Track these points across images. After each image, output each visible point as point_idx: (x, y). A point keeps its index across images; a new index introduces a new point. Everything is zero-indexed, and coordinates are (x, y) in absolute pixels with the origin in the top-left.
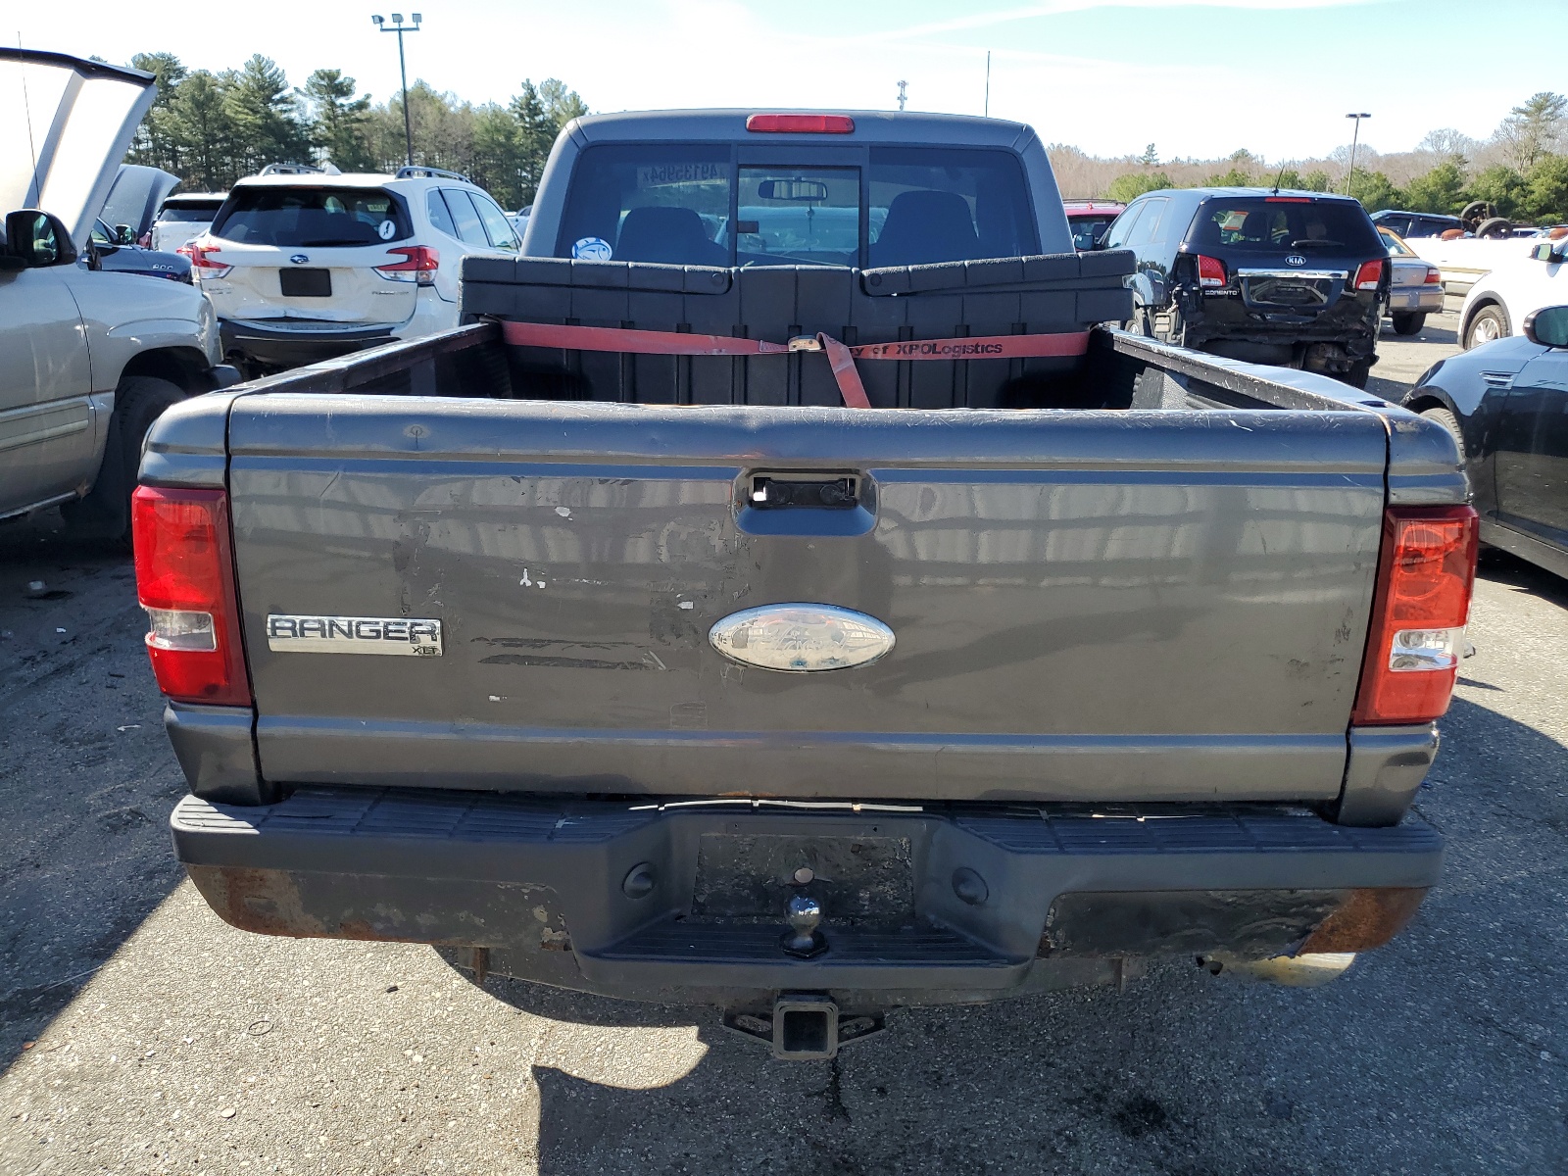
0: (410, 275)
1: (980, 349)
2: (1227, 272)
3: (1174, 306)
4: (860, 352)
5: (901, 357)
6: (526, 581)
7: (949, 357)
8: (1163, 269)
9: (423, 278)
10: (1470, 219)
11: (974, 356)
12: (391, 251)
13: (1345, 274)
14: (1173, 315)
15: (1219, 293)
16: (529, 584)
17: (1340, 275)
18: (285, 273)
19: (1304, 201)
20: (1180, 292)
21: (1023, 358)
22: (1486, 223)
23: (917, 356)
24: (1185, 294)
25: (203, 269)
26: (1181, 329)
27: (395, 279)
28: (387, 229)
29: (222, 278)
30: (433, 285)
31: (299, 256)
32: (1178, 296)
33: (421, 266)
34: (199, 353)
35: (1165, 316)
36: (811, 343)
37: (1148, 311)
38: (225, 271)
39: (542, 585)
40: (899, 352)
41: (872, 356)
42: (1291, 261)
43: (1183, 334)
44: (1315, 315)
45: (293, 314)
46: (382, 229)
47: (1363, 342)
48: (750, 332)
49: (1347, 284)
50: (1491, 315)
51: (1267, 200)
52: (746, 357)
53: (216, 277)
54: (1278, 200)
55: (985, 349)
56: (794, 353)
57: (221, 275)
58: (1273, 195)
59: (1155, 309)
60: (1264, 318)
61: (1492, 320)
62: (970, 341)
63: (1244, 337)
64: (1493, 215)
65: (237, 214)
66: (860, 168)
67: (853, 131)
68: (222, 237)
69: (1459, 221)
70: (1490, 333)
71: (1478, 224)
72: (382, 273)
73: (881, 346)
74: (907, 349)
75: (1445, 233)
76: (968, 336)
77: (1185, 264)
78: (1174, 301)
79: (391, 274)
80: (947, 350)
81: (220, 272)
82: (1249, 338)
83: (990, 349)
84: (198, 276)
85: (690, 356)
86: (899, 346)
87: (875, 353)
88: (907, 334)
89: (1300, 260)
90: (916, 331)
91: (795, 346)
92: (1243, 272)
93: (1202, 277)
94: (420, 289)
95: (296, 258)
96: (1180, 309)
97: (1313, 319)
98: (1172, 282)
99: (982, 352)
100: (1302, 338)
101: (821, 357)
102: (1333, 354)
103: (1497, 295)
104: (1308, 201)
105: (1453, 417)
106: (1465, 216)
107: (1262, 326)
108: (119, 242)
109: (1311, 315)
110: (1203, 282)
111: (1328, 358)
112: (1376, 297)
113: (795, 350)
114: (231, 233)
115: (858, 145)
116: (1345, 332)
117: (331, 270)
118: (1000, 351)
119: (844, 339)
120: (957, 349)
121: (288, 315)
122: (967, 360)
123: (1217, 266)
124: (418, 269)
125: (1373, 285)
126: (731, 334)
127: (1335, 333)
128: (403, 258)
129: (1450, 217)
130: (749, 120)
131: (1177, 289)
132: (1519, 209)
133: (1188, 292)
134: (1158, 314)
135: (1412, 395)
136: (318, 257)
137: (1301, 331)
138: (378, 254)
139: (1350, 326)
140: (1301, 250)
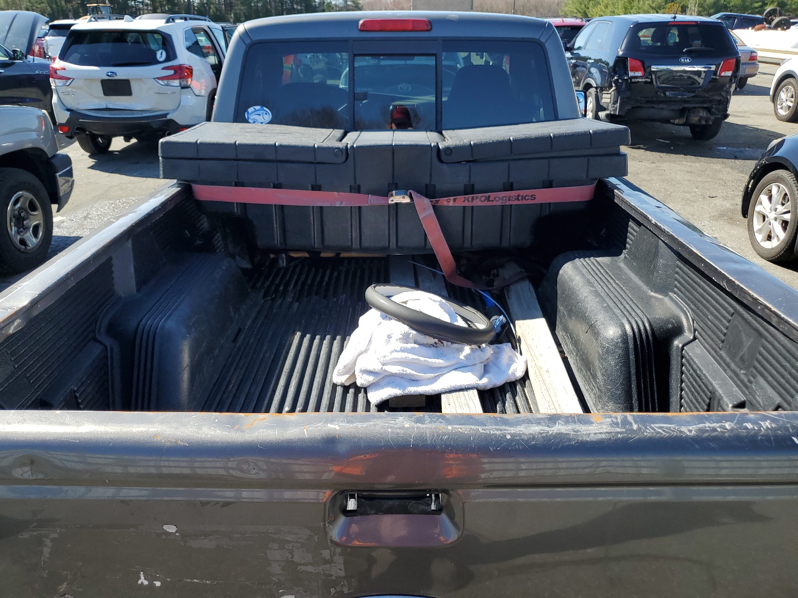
0: (176, 83)
1: (520, 198)
2: (645, 68)
3: (614, 88)
4: (437, 202)
5: (466, 204)
6: (143, 581)
7: (499, 203)
8: (607, 64)
9: (184, 83)
10: (768, 17)
11: (516, 202)
12: (164, 68)
13: (713, 68)
14: (613, 93)
15: (640, 80)
16: (146, 583)
17: (711, 68)
18: (103, 82)
19: (692, 23)
20: (617, 80)
21: (550, 203)
22: (777, 19)
23: (477, 203)
24: (620, 81)
25: (57, 81)
26: (617, 102)
27: (167, 85)
28: (161, 55)
29: (68, 86)
30: (190, 87)
31: (111, 72)
32: (616, 82)
33: (182, 76)
34: (41, 150)
35: (608, 94)
36: (404, 198)
37: (598, 90)
38: (69, 82)
39: (158, 584)
40: (464, 201)
41: (445, 203)
42: (682, 60)
43: (618, 105)
44: (694, 92)
45: (111, 106)
46: (159, 54)
47: (721, 107)
48: (362, 189)
49: (715, 73)
50: (790, 84)
51: (670, 23)
52: (360, 208)
53: (64, 85)
54: (676, 23)
55: (524, 198)
56: (393, 205)
57: (68, 84)
58: (673, 20)
59: (601, 89)
60: (665, 94)
61: (790, 87)
62: (513, 193)
63: (652, 105)
64: (781, 15)
65: (74, 47)
66: (435, 55)
67: (430, 30)
68: (66, 61)
69: (762, 19)
70: (789, 95)
71: (773, 20)
72: (160, 82)
73: (452, 198)
74: (470, 199)
75: (757, 27)
76: (512, 190)
77: (621, 62)
78: (613, 85)
79: (166, 82)
80: (497, 199)
81: (67, 82)
82: (655, 106)
83: (527, 198)
84: (54, 84)
85: (321, 208)
86: (464, 198)
87: (448, 202)
88: (470, 190)
89: (688, 60)
90: (476, 187)
91: (392, 200)
92: (654, 68)
93: (630, 71)
94: (182, 90)
95: (110, 74)
96: (618, 90)
97: (693, 94)
98: (612, 74)
99: (522, 200)
100: (686, 106)
101: (411, 205)
102: (703, 114)
103: (793, 71)
104: (694, 23)
105: (794, 176)
106: (766, 15)
107: (663, 99)
108: (15, 59)
109: (692, 92)
110: (631, 74)
111: (701, 116)
112: (731, 80)
113: (393, 202)
114: (71, 58)
115: (435, 39)
116: (711, 101)
117: (131, 80)
118: (535, 198)
119: (426, 192)
120: (504, 199)
121: (108, 107)
122: (511, 205)
123: (639, 64)
124: (180, 78)
125: (729, 73)
126: (349, 191)
127: (704, 102)
128: (171, 72)
129: (758, 16)
130: (361, 22)
131: (616, 78)
132: (789, 7)
133: (621, 79)
134: (604, 92)
135: (766, 160)
136: (122, 73)
137: (686, 102)
138: (156, 70)
139: (714, 98)
140: (689, 53)
